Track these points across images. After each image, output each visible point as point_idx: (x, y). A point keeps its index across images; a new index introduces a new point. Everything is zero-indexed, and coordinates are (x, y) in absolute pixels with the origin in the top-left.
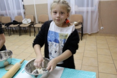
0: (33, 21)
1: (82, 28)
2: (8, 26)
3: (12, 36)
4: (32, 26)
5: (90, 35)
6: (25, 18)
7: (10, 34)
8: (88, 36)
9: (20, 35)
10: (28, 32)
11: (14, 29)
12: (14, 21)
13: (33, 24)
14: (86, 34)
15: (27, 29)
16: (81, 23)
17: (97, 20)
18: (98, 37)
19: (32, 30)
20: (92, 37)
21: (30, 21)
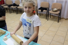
2: (10, 7)
3: (12, 14)
7: (10, 12)
8: (64, 19)
9: (17, 13)
11: (14, 9)
12: (14, 4)
14: (63, 18)
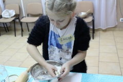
0: (18, 13)
1: (93, 21)
4: (18, 20)
5: (105, 31)
6: (5, 8)
10: (11, 30)
13: (18, 18)
15: (9, 25)
16: (92, 14)
17: (115, 8)
18: (116, 33)
19: (18, 27)
20: (108, 33)
21: (13, 13)
